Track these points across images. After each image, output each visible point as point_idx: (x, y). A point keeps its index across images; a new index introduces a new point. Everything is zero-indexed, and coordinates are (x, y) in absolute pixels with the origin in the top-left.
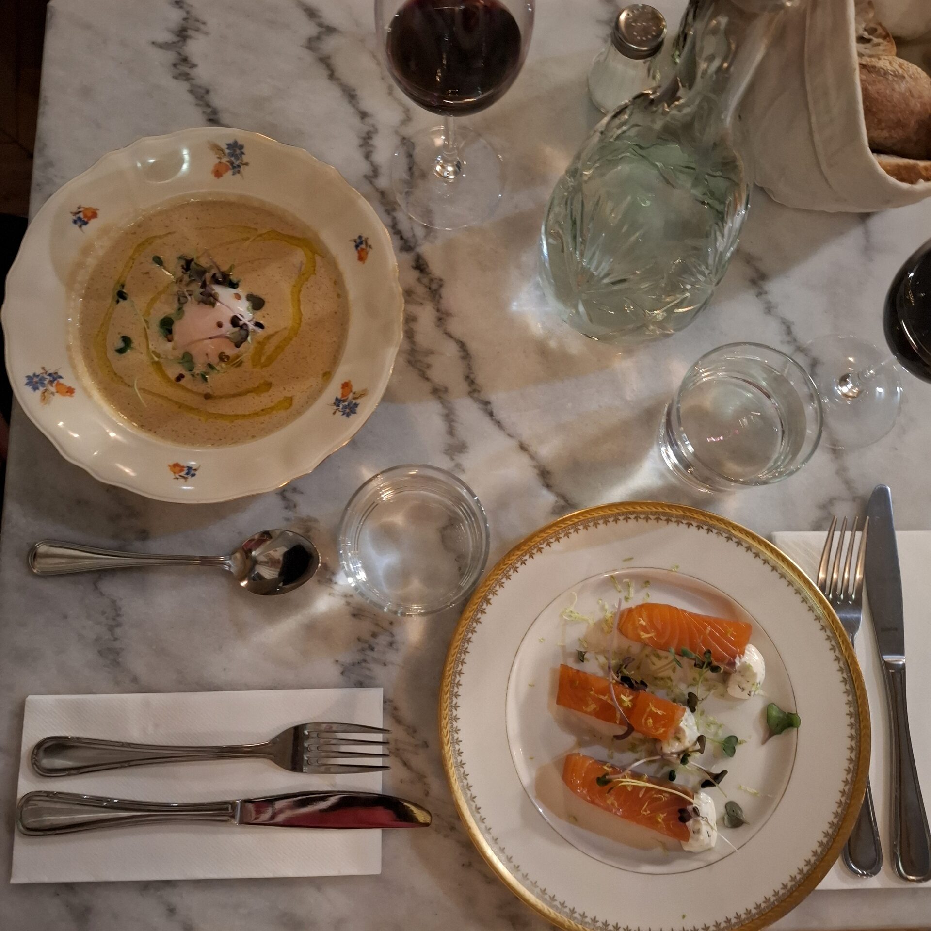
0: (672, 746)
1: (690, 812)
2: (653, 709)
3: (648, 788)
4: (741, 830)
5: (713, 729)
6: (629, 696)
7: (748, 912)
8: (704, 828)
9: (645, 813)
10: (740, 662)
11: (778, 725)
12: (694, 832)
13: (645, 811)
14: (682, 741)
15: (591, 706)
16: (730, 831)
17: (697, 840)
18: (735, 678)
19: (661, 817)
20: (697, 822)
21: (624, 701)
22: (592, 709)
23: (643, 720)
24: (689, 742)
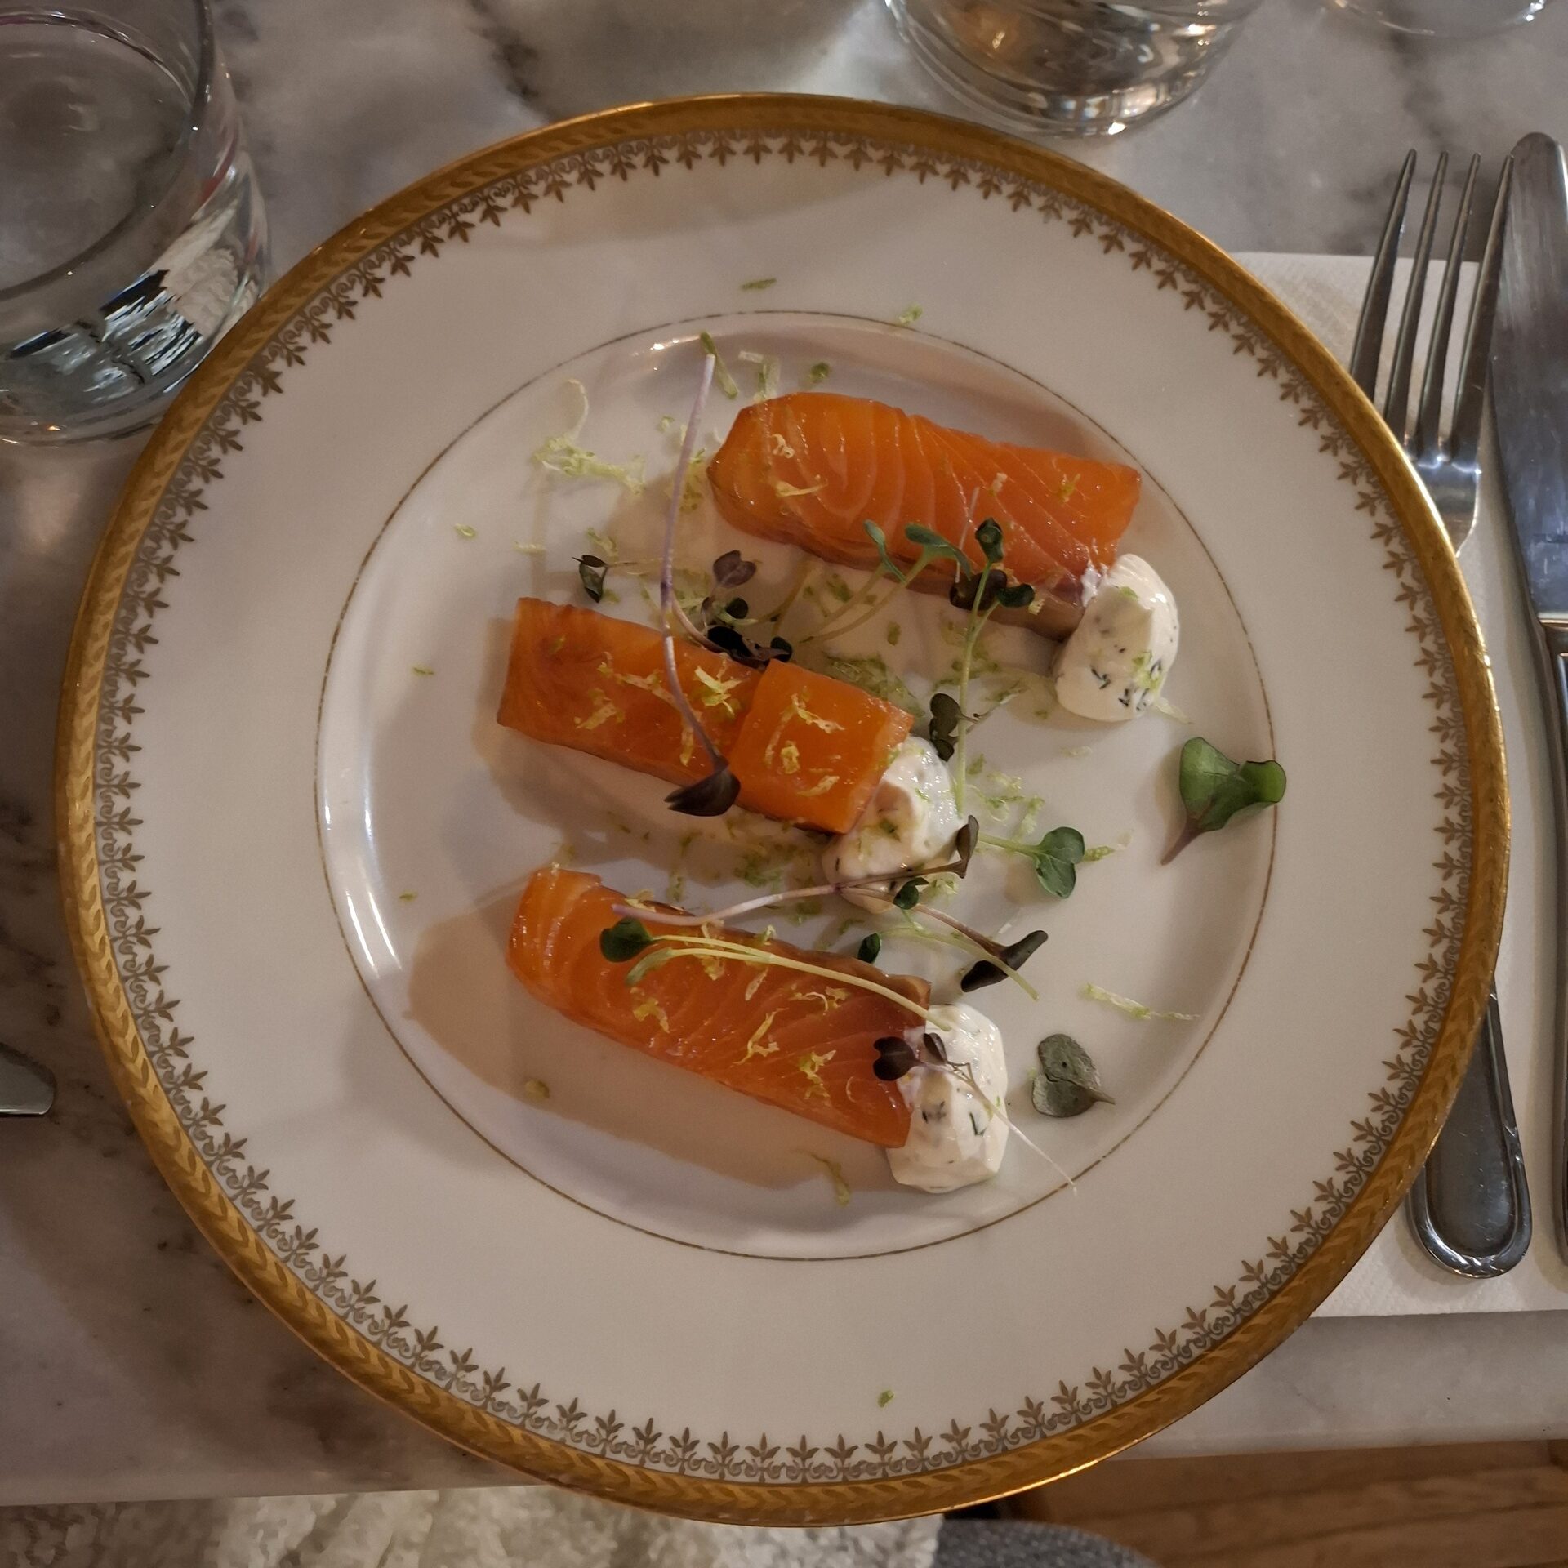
0: (870, 854)
1: (913, 1047)
2: (803, 714)
3: (776, 969)
4: (1086, 1120)
5: (1008, 813)
6: (724, 679)
7: (1100, 1379)
8: (960, 1104)
9: (761, 1050)
10: (1098, 585)
11: (1214, 800)
12: (925, 1116)
13: (764, 1042)
14: (904, 835)
15: (602, 711)
16: (1053, 1130)
17: (937, 1142)
18: (1084, 643)
19: (813, 1065)
20: (934, 1077)
21: (710, 692)
22: (603, 721)
23: (769, 752)
24: (927, 843)
